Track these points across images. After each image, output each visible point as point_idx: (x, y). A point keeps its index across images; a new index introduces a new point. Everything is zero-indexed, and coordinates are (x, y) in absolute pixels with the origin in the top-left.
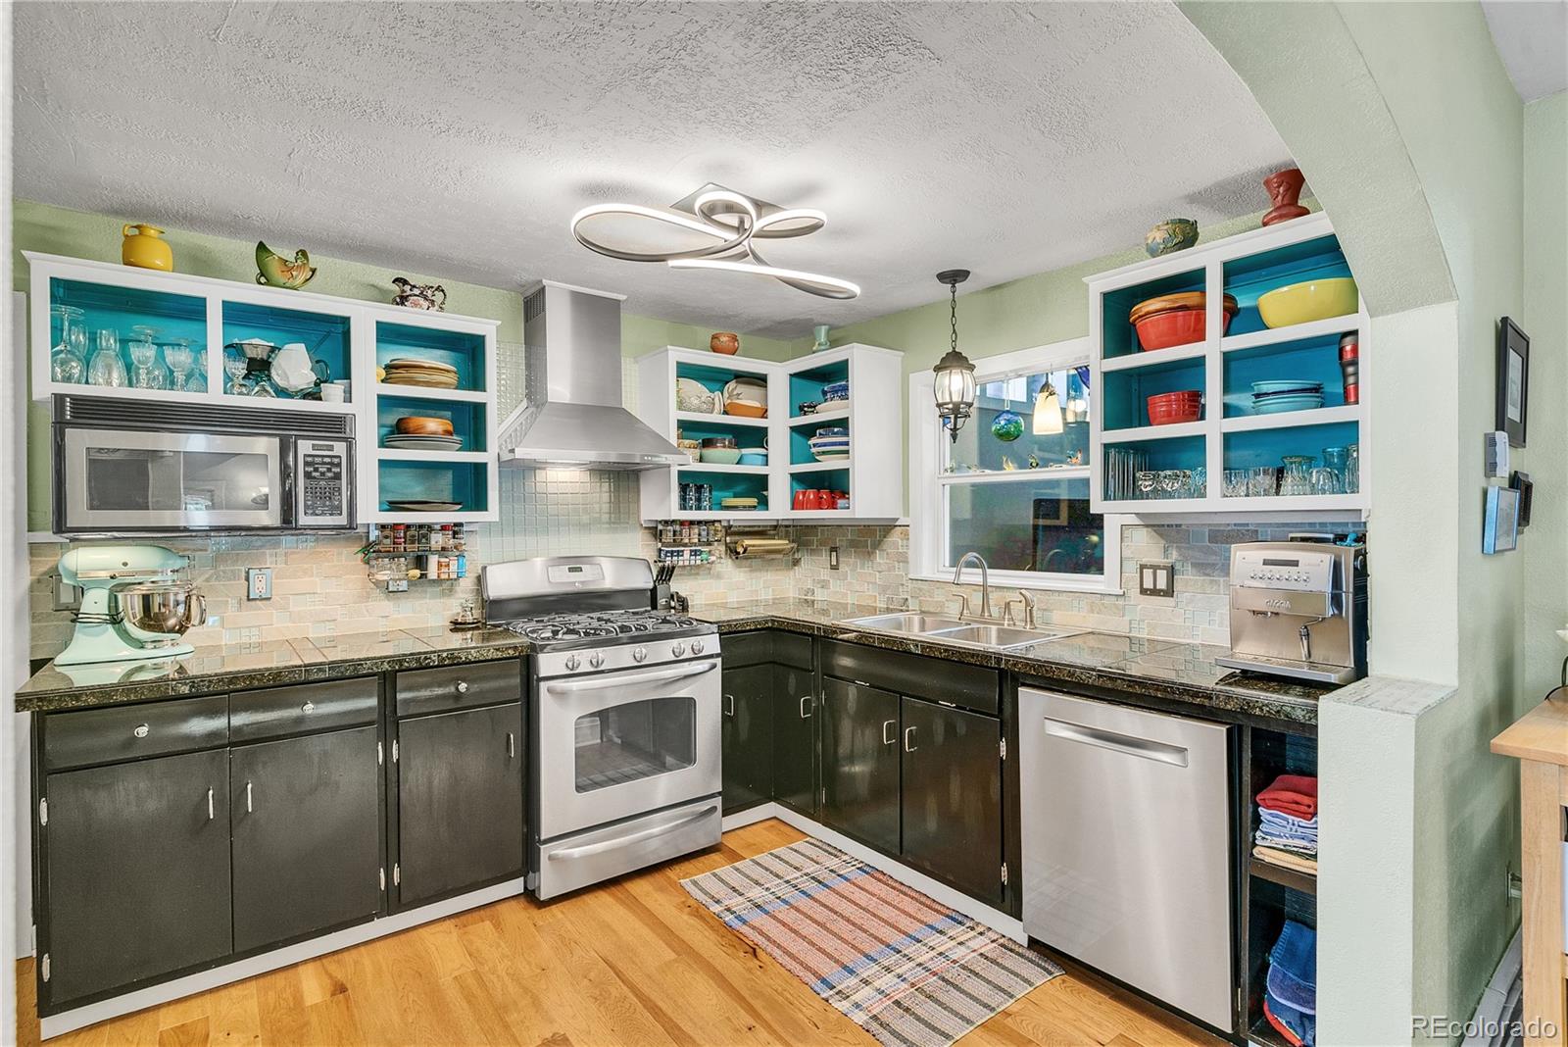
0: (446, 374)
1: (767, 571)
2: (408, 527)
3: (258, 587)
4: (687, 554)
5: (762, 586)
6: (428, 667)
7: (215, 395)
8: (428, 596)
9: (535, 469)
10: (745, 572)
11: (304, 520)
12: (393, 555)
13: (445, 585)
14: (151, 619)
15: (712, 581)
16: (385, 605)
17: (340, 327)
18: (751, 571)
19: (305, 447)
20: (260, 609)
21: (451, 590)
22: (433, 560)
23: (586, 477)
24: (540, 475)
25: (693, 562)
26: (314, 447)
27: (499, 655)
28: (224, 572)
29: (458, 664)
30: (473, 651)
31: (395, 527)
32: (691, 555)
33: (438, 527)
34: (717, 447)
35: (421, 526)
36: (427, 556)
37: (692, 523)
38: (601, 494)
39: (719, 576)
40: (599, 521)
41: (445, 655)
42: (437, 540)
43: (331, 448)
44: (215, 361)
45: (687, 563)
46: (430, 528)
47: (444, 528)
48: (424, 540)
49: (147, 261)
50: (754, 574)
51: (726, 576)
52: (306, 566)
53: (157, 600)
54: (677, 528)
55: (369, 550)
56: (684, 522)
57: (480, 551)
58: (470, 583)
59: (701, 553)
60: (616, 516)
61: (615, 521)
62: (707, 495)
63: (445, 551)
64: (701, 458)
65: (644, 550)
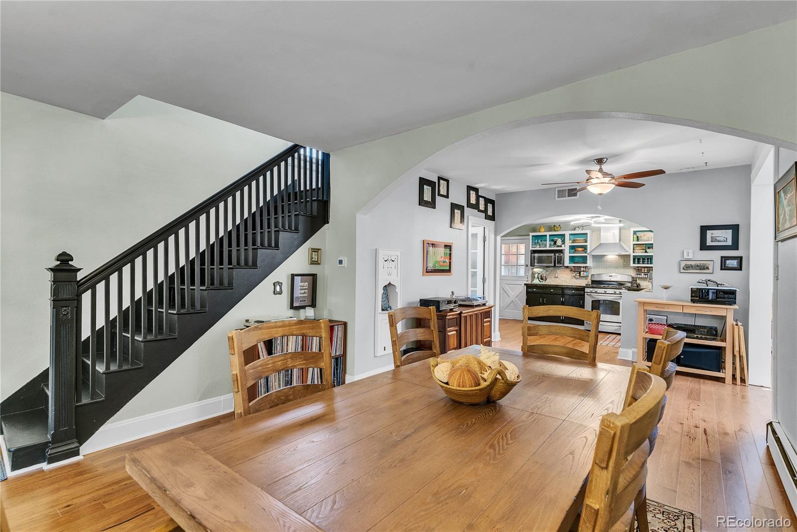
0: (582, 241)
2: (577, 267)
3: (556, 276)
4: (643, 275)
7: (548, 248)
8: (583, 279)
9: (604, 256)
11: (557, 265)
12: (575, 271)
13: (586, 277)
14: (542, 279)
16: (575, 280)
17: (563, 235)
19: (557, 255)
20: (556, 279)
23: (617, 257)
24: (606, 257)
25: (644, 277)
27: (579, 287)
28: (556, 272)
31: (575, 267)
36: (581, 272)
37: (645, 267)
38: (621, 261)
40: (620, 266)
42: (582, 269)
43: (560, 255)
44: (548, 242)
45: (642, 277)
46: (581, 267)
47: (584, 267)
48: (579, 269)
49: (541, 232)
52: (563, 273)
53: (542, 276)
54: (640, 268)
55: (571, 270)
56: (642, 267)
57: (593, 271)
58: (590, 277)
59: (647, 275)
60: (626, 265)
61: (626, 267)
62: (649, 260)
63: (583, 271)
64: (646, 252)
65: (633, 273)
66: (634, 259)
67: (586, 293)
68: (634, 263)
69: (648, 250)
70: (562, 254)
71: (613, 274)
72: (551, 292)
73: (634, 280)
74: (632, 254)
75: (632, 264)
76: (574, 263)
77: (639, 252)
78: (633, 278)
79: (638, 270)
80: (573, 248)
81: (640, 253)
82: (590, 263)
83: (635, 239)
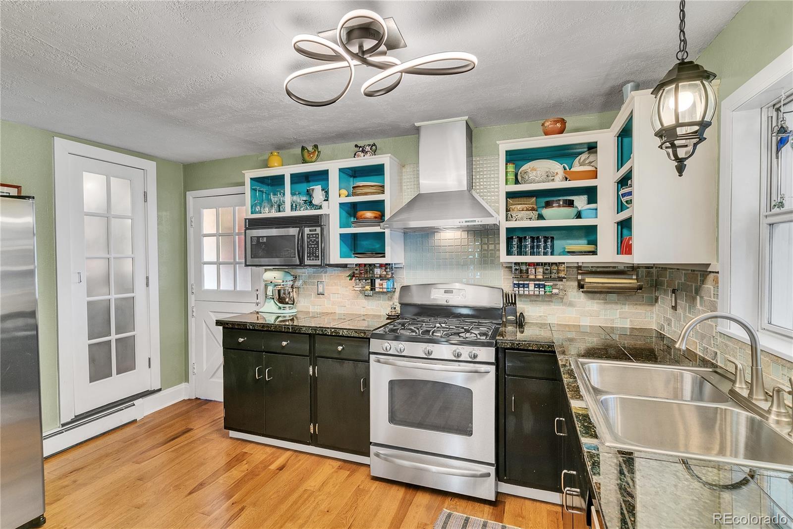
0: (373, 188)
1: (625, 304)
2: (365, 265)
3: (320, 289)
4: (532, 287)
5: (618, 316)
6: (326, 335)
7: (288, 212)
8: (382, 299)
9: (435, 232)
10: (597, 303)
11: (307, 262)
12: (359, 279)
13: (389, 293)
14: (280, 299)
15: (564, 307)
16: (364, 302)
17: (326, 174)
18: (605, 303)
19: (307, 230)
20: (321, 298)
21: (391, 297)
22: (378, 282)
23: (465, 235)
24: (437, 236)
25: (537, 293)
26: (310, 231)
27: (357, 335)
28: (311, 282)
29: (339, 336)
30: (345, 331)
31: (359, 265)
32: (535, 287)
33: (378, 265)
34: (553, 207)
35: (370, 265)
36: (375, 280)
37: (538, 264)
38: (474, 248)
39: (571, 304)
41: (333, 330)
42: (378, 271)
43: (315, 230)
44: (287, 196)
45: (531, 293)
46: (373, 265)
47: (381, 266)
48: (371, 272)
49: (272, 165)
50: (609, 306)
51: (578, 306)
52: (336, 281)
53: (282, 291)
54: (524, 268)
55: (352, 276)
56: (530, 264)
57: (406, 278)
58: (397, 294)
59: (544, 286)
60: (487, 260)
61: (485, 262)
62: (549, 243)
63: (381, 278)
64: (541, 217)
65: (505, 282)
66: (509, 240)
67: (372, 357)
68: (509, 253)
69: (545, 212)
70: (318, 230)
71: (457, 286)
72: (283, 347)
73: (510, 301)
74: (504, 225)
75: (504, 258)
76: (358, 254)
77: (522, 219)
78: (507, 296)
79: (520, 272)
80: (352, 211)
81: (524, 220)
82: (394, 253)
83: (511, 177)
